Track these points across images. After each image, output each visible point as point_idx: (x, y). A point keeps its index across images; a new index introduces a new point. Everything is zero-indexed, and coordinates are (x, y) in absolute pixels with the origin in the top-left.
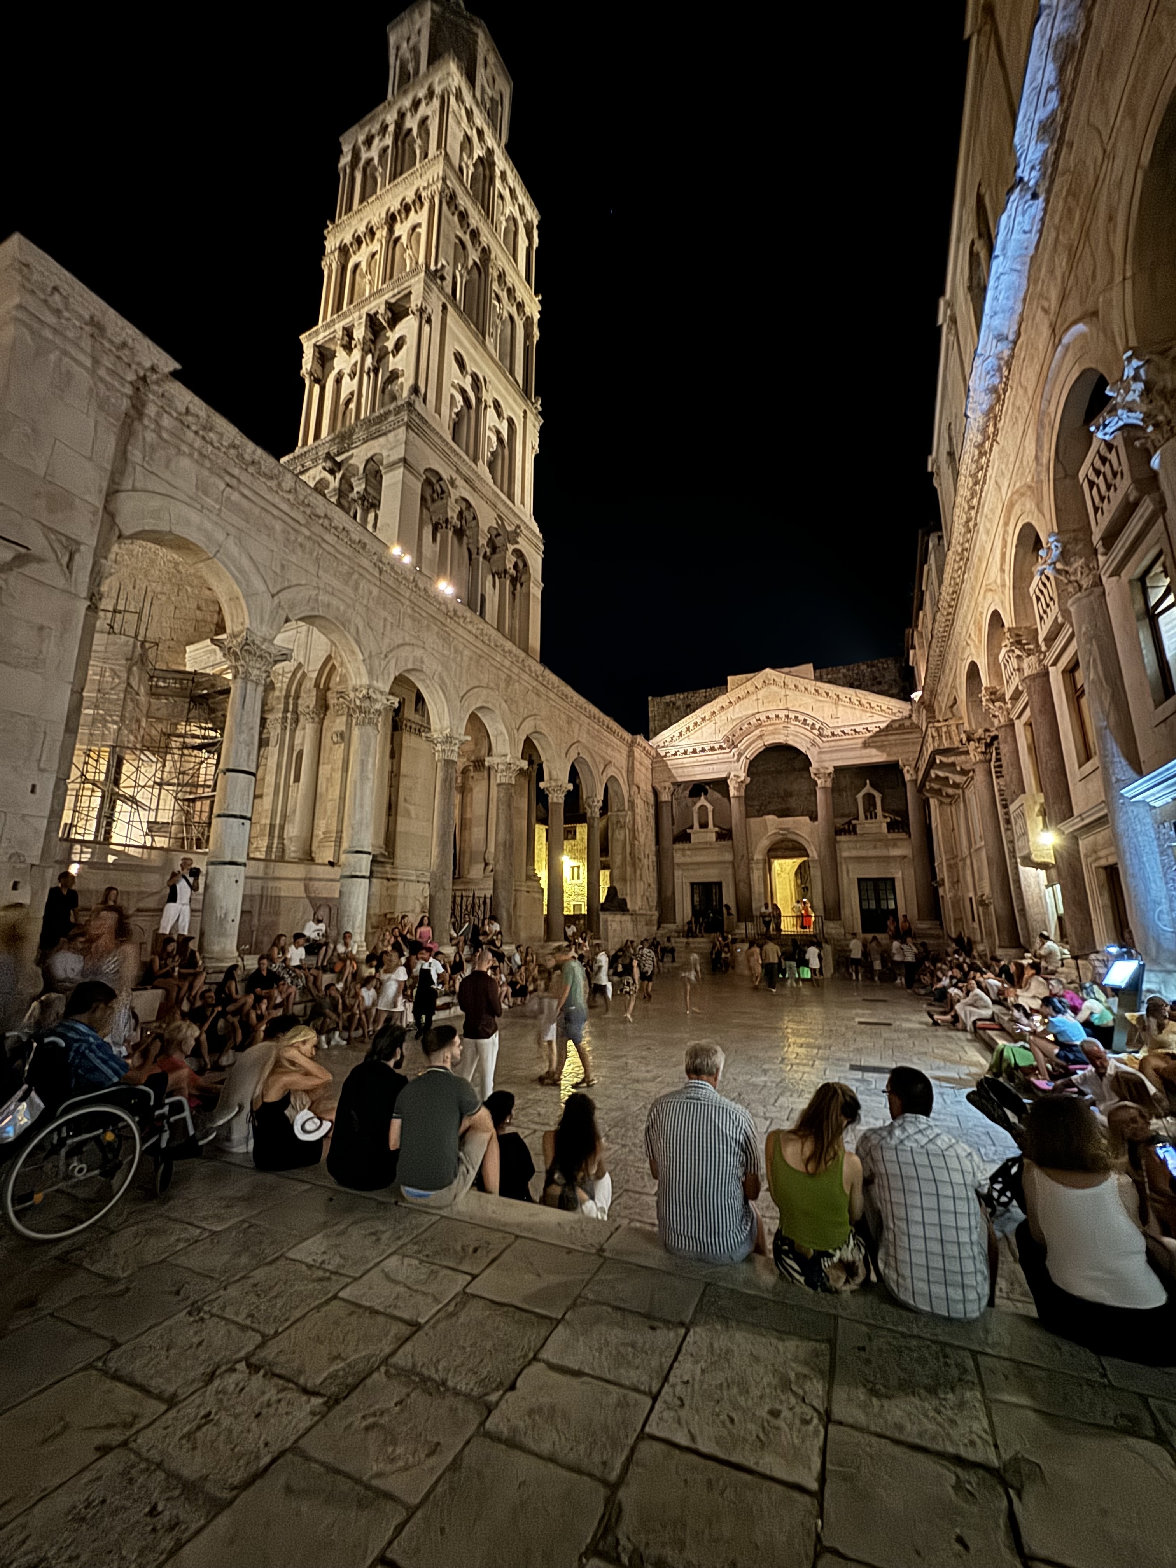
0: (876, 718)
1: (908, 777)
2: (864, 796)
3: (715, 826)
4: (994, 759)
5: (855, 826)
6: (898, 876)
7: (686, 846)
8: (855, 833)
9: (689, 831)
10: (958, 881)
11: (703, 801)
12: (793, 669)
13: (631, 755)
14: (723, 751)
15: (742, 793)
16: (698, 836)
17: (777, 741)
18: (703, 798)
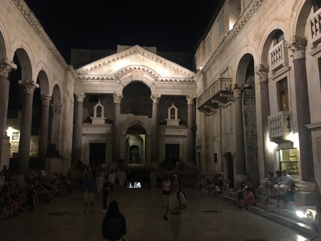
0: (180, 76)
1: (189, 103)
2: (171, 110)
3: (104, 117)
4: (243, 97)
5: (166, 121)
6: (181, 143)
7: (89, 125)
8: (166, 125)
9: (91, 118)
10: (208, 147)
11: (99, 104)
12: (148, 48)
13: (66, 75)
14: (112, 81)
15: (119, 102)
16: (96, 120)
17: (138, 80)
18: (99, 102)
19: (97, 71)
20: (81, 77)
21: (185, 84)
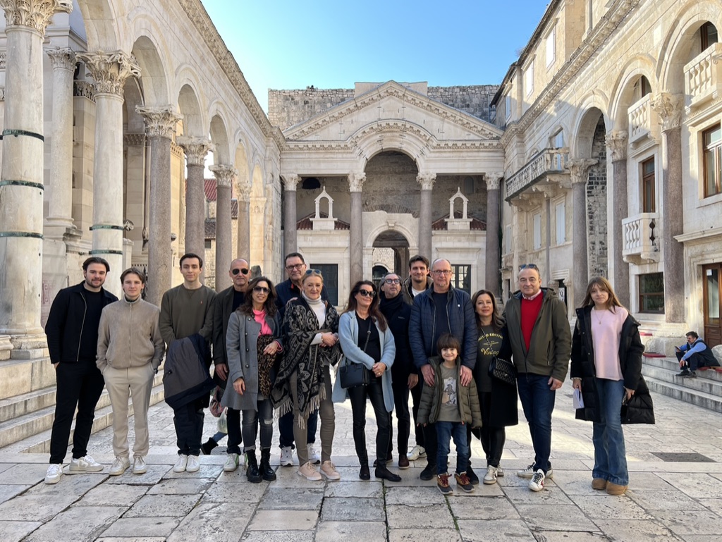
0: (472, 137)
1: (489, 187)
3: (334, 217)
4: (588, 183)
5: (446, 223)
6: (475, 263)
7: (308, 232)
8: (446, 229)
9: (311, 219)
11: (324, 194)
15: (360, 190)
16: (318, 222)
17: (393, 147)
18: (324, 191)
19: (319, 134)
21: (483, 151)
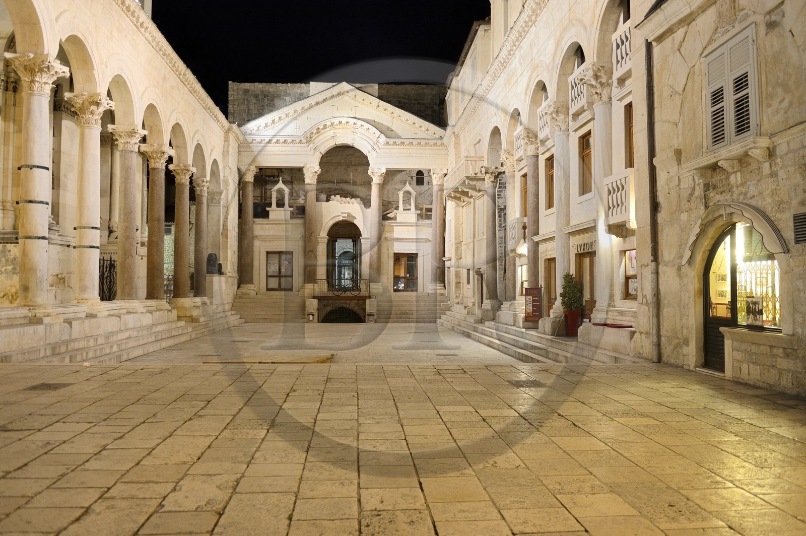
1: (435, 182)
2: (404, 193)
4: (498, 187)
6: (421, 252)
7: (265, 221)
8: (395, 220)
9: (268, 209)
11: (280, 185)
12: (363, 86)
13: (226, 140)
14: (302, 145)
15: (314, 181)
16: (275, 213)
17: (346, 142)
18: (281, 182)
20: (249, 138)
21: (428, 149)
